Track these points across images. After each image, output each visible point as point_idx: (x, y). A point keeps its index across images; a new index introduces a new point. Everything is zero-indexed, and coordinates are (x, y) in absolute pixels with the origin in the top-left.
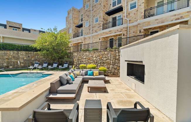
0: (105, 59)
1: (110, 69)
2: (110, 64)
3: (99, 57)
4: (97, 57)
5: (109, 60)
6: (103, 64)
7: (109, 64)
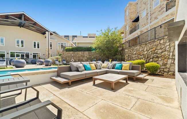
0: (160, 51)
1: (168, 66)
2: (169, 58)
3: (152, 50)
4: (149, 50)
5: (166, 53)
6: (156, 59)
7: (165, 58)
